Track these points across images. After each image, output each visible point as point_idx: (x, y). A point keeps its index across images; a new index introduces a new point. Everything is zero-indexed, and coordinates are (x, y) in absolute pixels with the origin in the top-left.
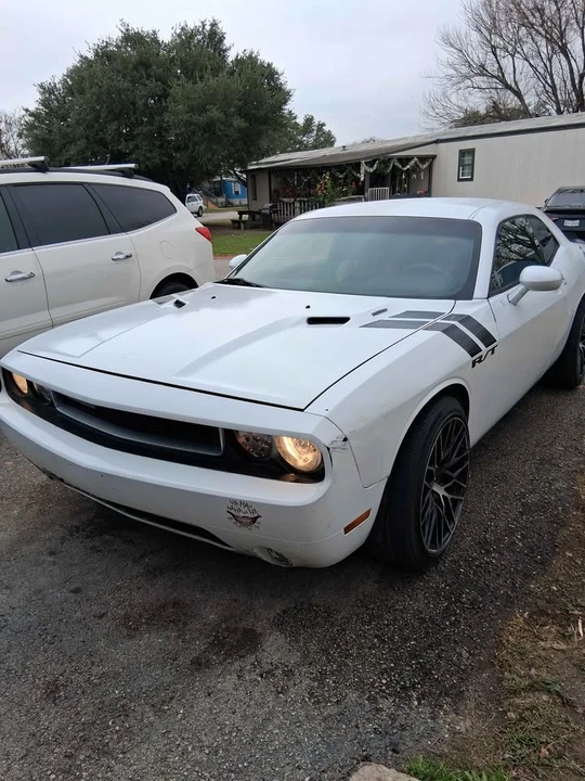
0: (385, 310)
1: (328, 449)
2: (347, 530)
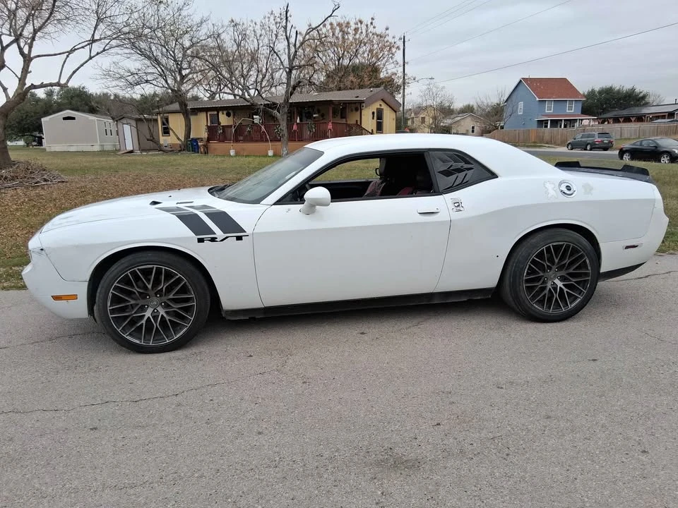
1: (30, 251)
2: (55, 298)
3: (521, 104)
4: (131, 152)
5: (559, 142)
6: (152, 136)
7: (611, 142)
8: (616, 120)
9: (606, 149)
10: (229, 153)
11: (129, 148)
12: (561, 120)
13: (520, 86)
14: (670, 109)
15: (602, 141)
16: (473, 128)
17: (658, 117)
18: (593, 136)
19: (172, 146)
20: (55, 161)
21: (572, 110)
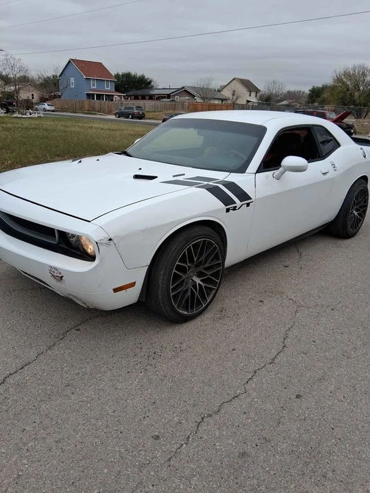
0: (184, 175)
1: (97, 243)
2: (116, 290)
3: (72, 80)
5: (107, 111)
7: (143, 113)
8: (136, 98)
9: (141, 118)
12: (103, 95)
13: (70, 64)
14: (168, 92)
15: (139, 113)
16: (33, 95)
17: (163, 98)
18: (133, 108)
21: (109, 88)
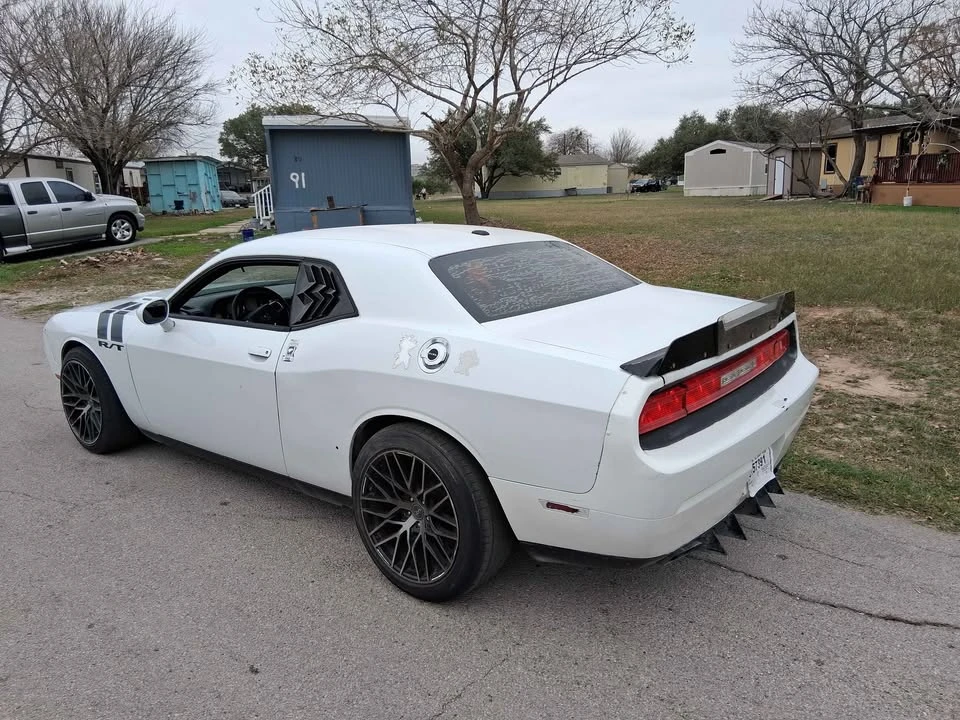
4: (780, 197)
6: (805, 174)
10: (903, 199)
11: (778, 191)
19: (833, 189)
20: (690, 211)
